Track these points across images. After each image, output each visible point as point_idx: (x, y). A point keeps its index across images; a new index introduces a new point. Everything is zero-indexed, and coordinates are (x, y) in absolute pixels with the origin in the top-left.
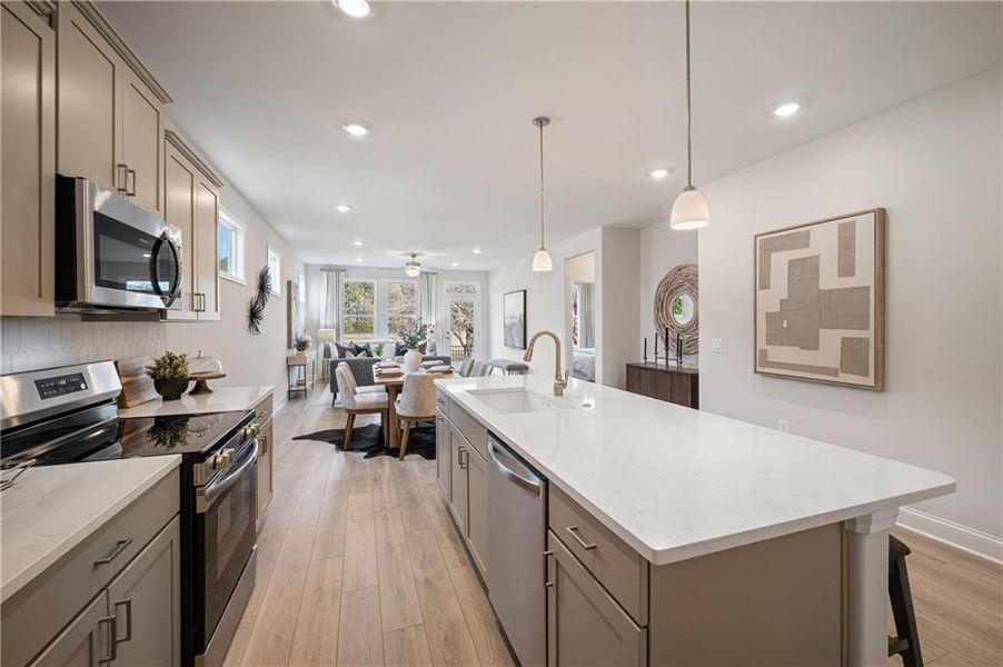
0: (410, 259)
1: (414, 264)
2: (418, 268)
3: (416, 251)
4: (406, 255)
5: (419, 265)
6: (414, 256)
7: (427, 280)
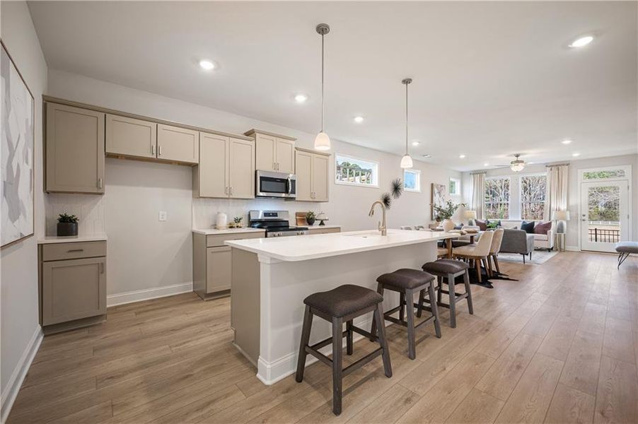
0: (515, 159)
1: (517, 162)
2: (523, 164)
3: (518, 153)
4: (511, 155)
5: (522, 162)
6: (517, 156)
7: (557, 172)
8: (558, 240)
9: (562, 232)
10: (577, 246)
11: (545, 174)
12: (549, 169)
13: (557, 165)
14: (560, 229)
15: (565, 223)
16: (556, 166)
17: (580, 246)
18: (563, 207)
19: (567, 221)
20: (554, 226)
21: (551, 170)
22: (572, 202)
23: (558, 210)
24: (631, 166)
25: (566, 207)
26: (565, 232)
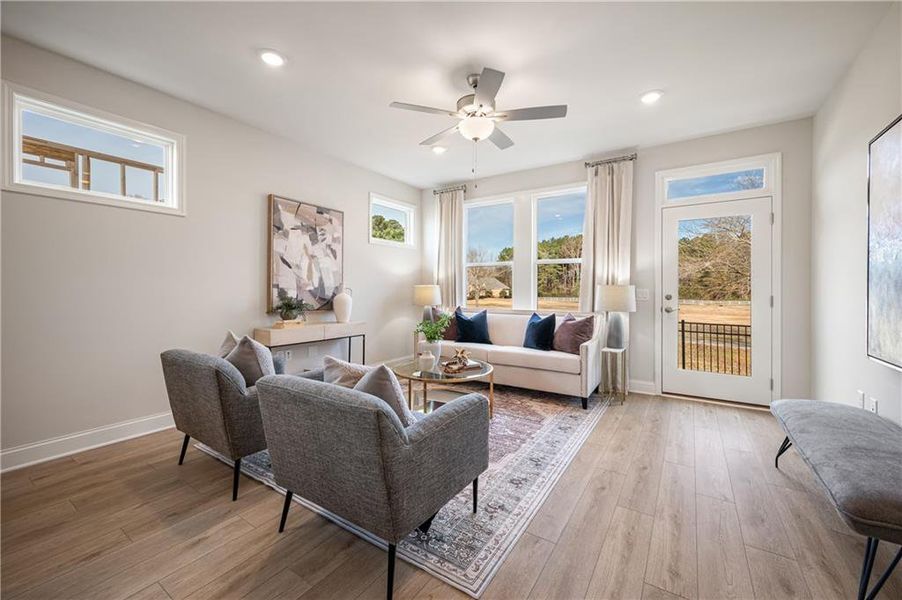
7: (609, 178)
8: (609, 366)
9: (618, 345)
10: (654, 380)
11: (582, 189)
12: (591, 171)
13: (609, 162)
14: (614, 337)
15: (625, 319)
16: (609, 164)
17: (658, 380)
18: (623, 274)
19: (631, 315)
20: (600, 327)
21: (596, 174)
22: (643, 261)
23: (611, 282)
24: (778, 156)
25: (627, 276)
26: (625, 345)
